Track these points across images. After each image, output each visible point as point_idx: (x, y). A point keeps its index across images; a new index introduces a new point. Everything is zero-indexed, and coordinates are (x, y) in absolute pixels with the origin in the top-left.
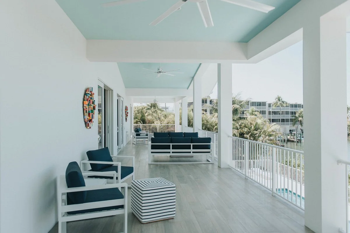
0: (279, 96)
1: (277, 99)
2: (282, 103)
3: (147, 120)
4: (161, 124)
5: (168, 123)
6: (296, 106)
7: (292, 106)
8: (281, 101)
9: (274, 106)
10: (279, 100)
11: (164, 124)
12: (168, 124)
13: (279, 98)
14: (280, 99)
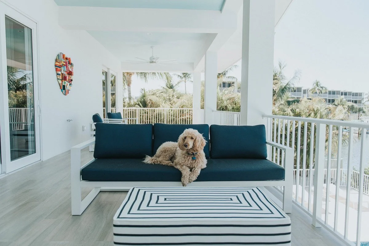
0: (318, 81)
1: (315, 84)
2: (321, 89)
3: (149, 101)
4: (171, 107)
5: (182, 107)
6: (334, 93)
7: (330, 93)
8: (319, 86)
9: (312, 92)
10: (317, 85)
11: (176, 108)
12: (182, 109)
13: (317, 83)
14: (319, 84)
